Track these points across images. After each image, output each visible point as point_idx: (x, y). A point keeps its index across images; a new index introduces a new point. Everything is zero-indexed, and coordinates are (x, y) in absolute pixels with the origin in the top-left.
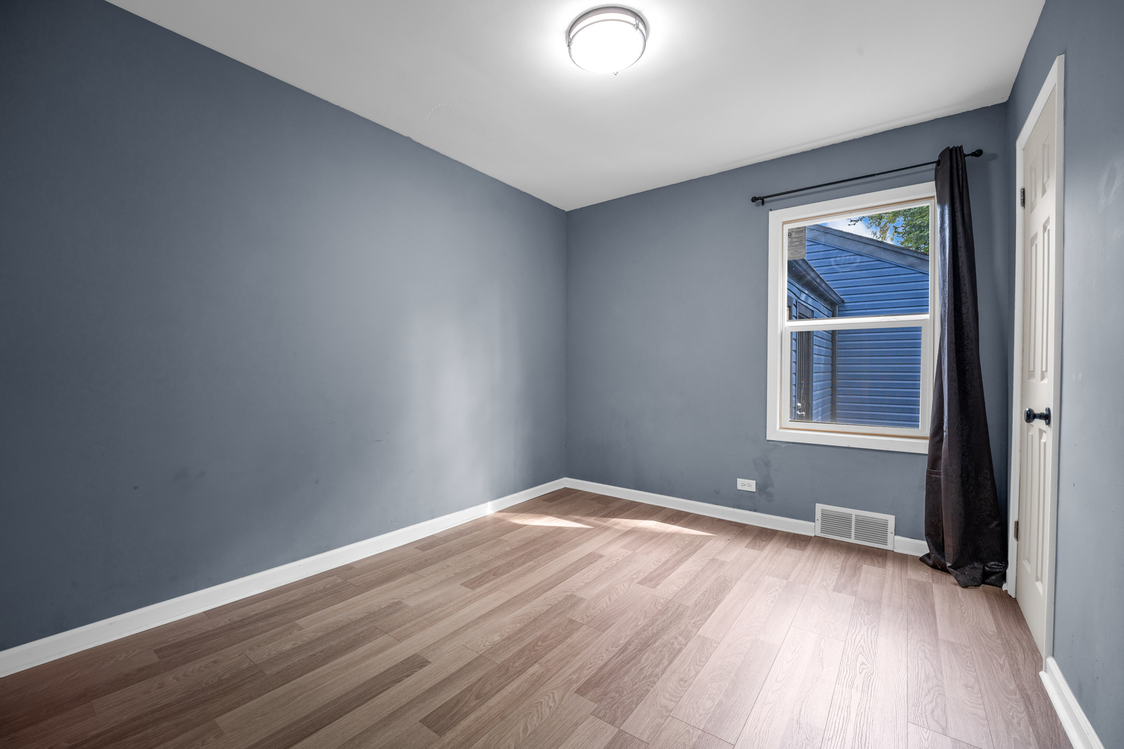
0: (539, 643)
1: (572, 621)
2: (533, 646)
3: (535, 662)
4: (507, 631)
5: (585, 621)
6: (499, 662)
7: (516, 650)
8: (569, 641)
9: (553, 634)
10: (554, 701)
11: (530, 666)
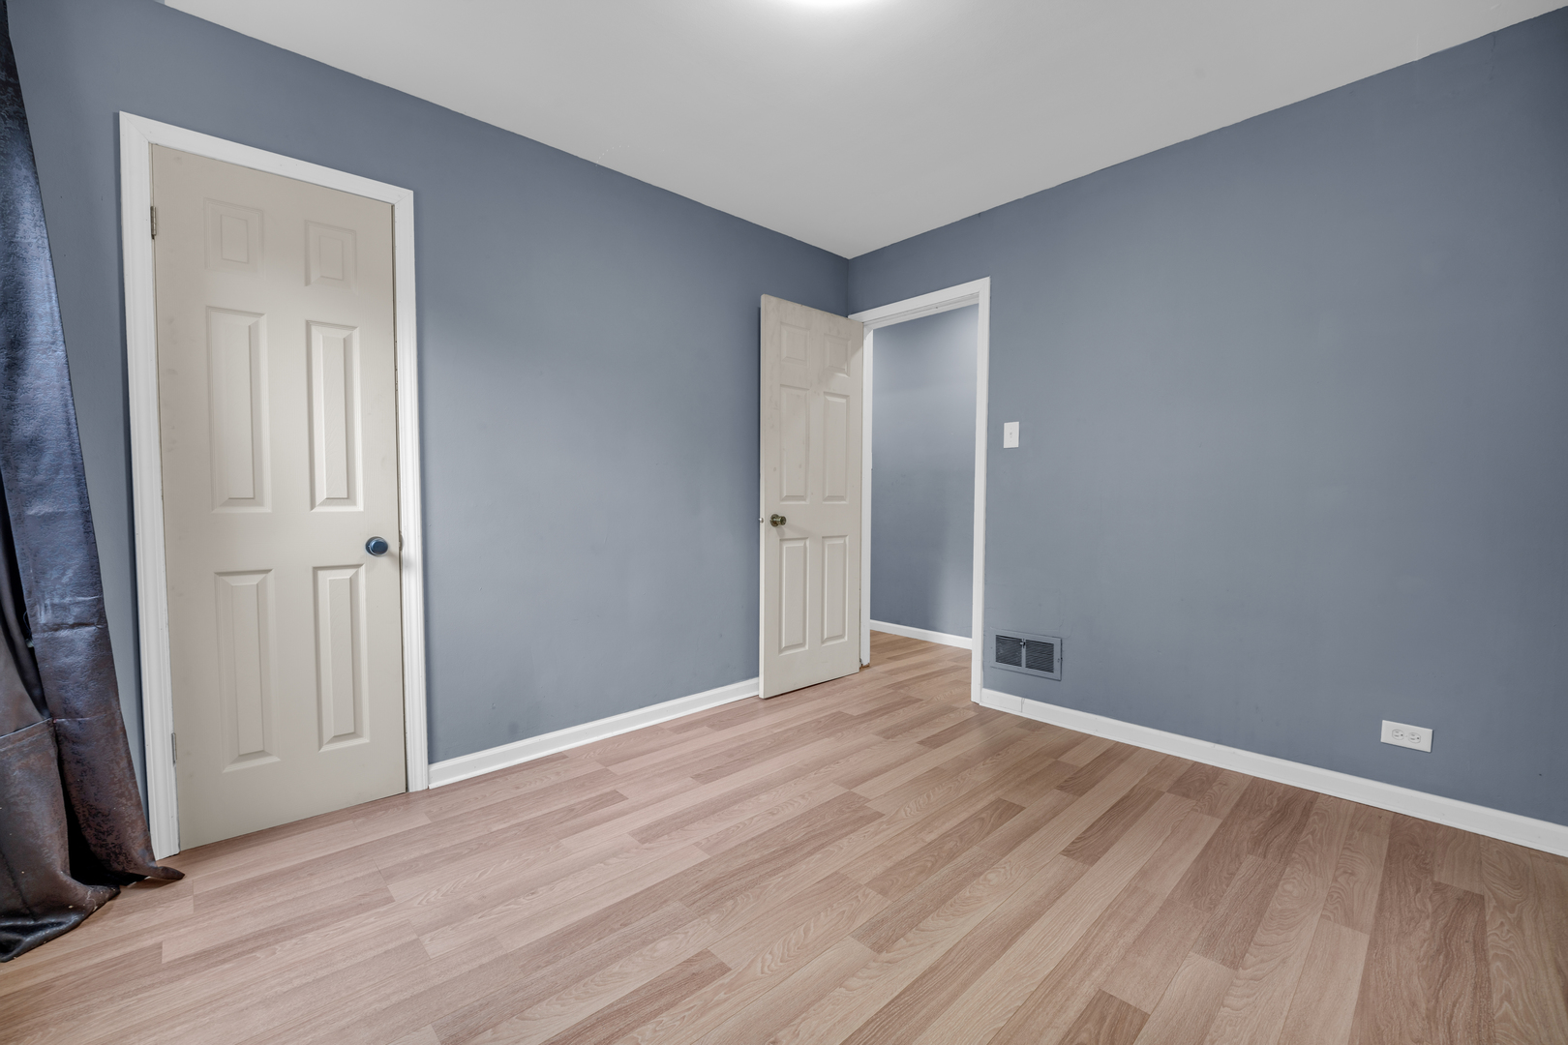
0: (929, 865)
1: (884, 892)
2: (937, 861)
3: (930, 843)
4: (981, 887)
5: (862, 891)
6: (975, 848)
7: (959, 859)
8: (889, 864)
9: (911, 875)
10: (905, 811)
11: (935, 840)
